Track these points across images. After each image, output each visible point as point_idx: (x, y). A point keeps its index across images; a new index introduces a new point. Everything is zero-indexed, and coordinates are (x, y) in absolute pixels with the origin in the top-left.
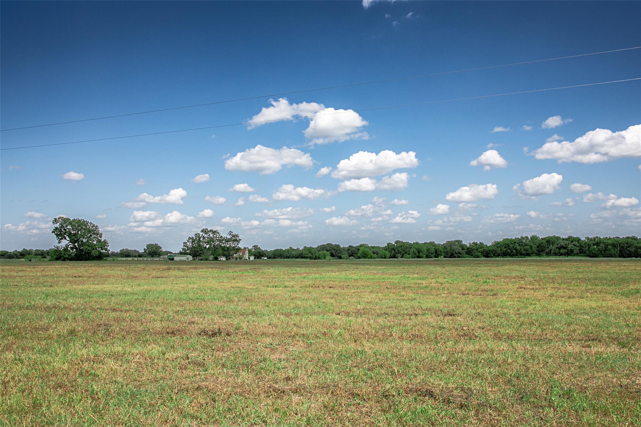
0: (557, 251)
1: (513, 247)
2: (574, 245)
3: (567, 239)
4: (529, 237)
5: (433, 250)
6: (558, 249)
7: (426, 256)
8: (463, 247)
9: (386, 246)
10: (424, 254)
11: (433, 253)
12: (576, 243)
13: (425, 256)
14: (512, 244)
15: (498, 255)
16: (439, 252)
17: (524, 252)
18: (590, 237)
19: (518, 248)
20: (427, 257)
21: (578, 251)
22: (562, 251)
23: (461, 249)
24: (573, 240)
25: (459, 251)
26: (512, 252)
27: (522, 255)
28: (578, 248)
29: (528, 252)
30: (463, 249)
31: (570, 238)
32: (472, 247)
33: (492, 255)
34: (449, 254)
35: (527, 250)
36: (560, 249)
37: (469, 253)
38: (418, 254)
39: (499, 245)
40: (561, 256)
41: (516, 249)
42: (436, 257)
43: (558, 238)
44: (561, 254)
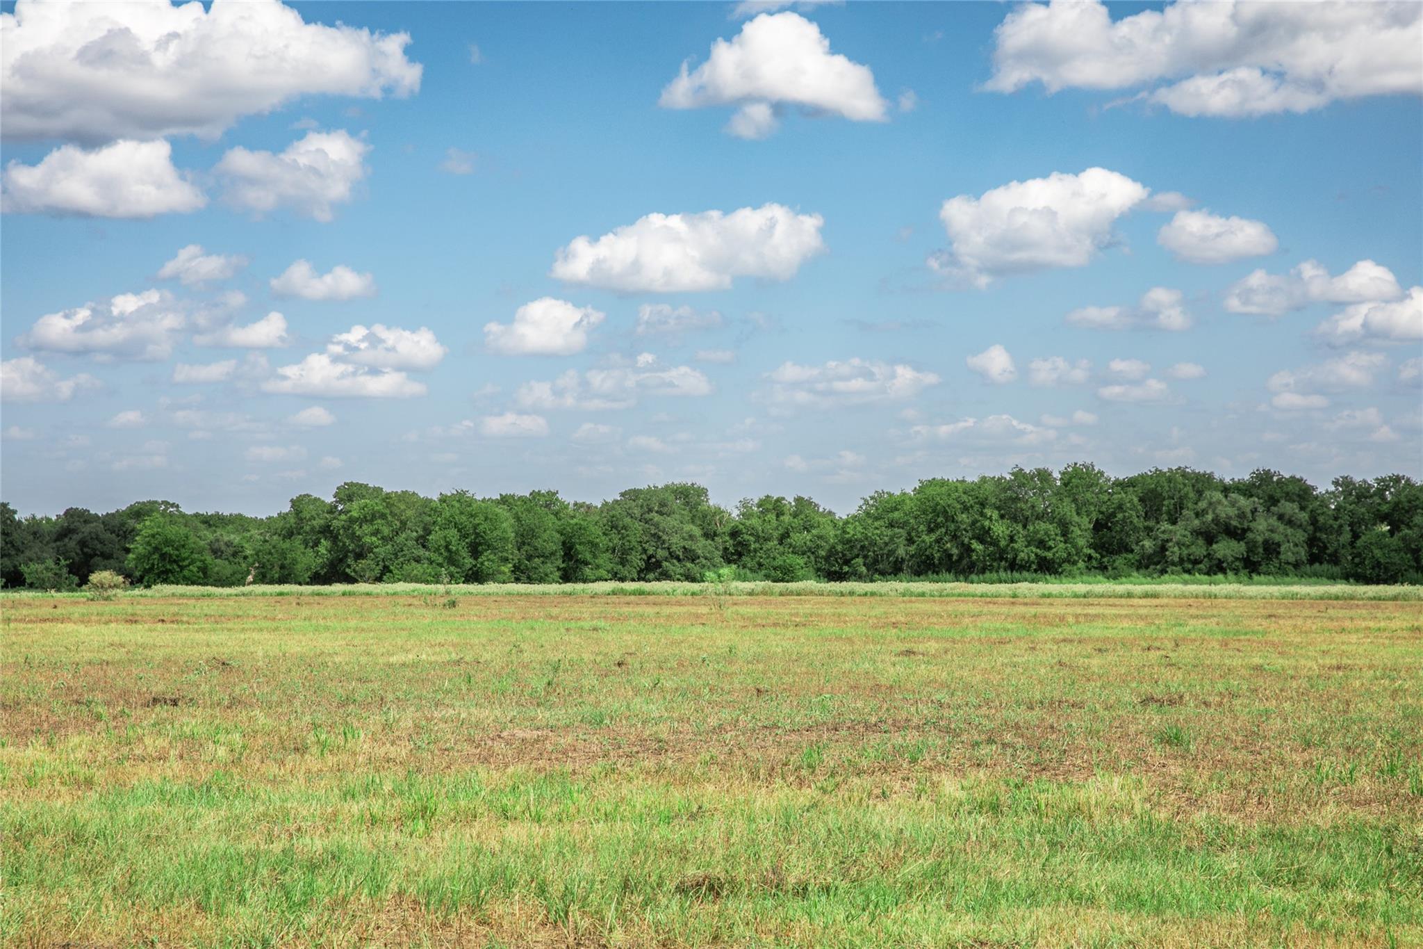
0: (1199, 550)
1: (974, 523)
2: (1281, 517)
3: (1245, 490)
4: (1056, 475)
5: (550, 540)
6: (1201, 542)
7: (516, 569)
8: (708, 523)
9: (283, 517)
10: (506, 560)
11: (553, 554)
12: (1289, 508)
13: (507, 568)
14: (966, 509)
15: (895, 570)
16: (584, 553)
17: (1026, 553)
18: (1357, 479)
19: (1000, 529)
20: (521, 574)
21: (1303, 553)
22: (1226, 548)
23: (697, 531)
24: (1278, 495)
25: (688, 544)
26: (968, 550)
27: (1015, 567)
28: (1301, 536)
29: (1049, 555)
30: (710, 535)
31: (1264, 478)
32: (754, 522)
33: (864, 569)
34: (637, 560)
35: (1042, 544)
36: (1210, 539)
37: (740, 555)
38: (468, 562)
39: (896, 515)
40: (1220, 576)
41: (984, 536)
42: (566, 577)
43: (1202, 483)
44: (1217, 568)
